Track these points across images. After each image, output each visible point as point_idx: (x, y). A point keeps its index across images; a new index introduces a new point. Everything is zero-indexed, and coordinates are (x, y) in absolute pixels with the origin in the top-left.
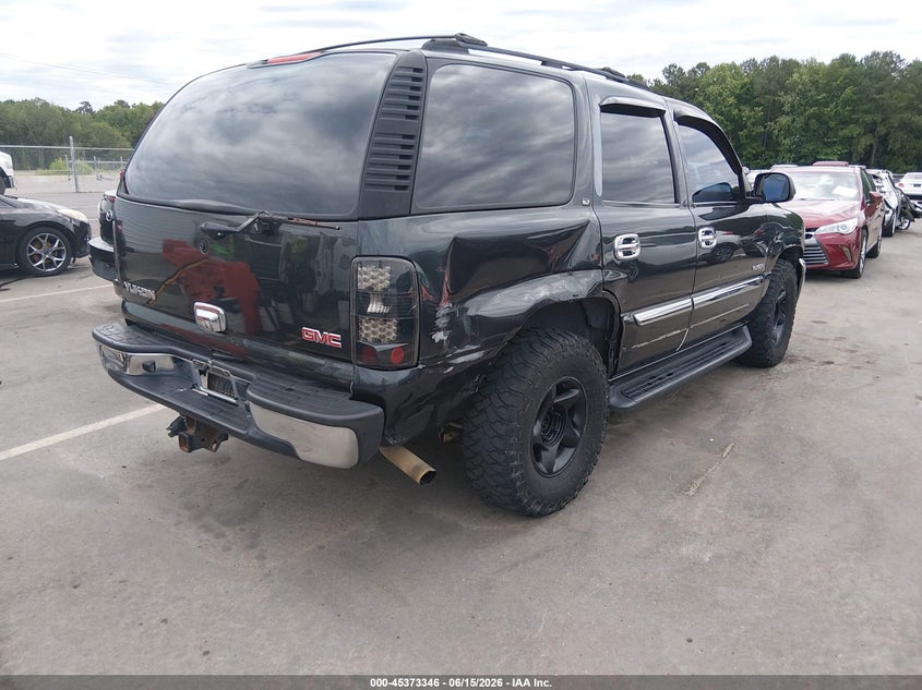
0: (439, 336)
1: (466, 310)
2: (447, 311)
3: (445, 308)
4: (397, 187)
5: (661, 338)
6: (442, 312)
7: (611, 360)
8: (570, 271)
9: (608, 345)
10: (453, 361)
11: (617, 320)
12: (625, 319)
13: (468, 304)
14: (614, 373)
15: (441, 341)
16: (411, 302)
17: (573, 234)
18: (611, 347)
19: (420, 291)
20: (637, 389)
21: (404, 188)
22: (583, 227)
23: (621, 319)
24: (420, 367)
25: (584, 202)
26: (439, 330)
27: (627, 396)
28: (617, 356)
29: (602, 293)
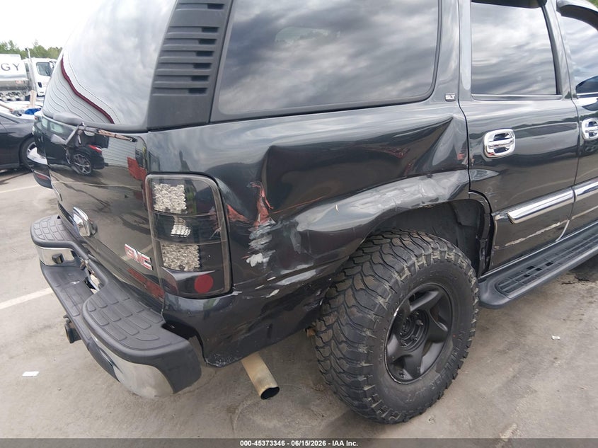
0: (255, 260)
1: (296, 224)
2: (267, 229)
3: (263, 227)
4: (192, 90)
5: (538, 233)
6: (259, 232)
7: (482, 258)
8: (429, 174)
9: (479, 243)
10: (279, 283)
11: (487, 220)
12: (498, 217)
13: (298, 218)
14: (487, 270)
15: (259, 265)
16: (213, 224)
17: (434, 132)
18: (483, 245)
19: (226, 211)
20: (513, 282)
21: (202, 90)
22: (446, 124)
23: (492, 219)
24: (235, 293)
25: (448, 97)
26: (256, 252)
27: (500, 290)
28: (488, 254)
29: (467, 194)
